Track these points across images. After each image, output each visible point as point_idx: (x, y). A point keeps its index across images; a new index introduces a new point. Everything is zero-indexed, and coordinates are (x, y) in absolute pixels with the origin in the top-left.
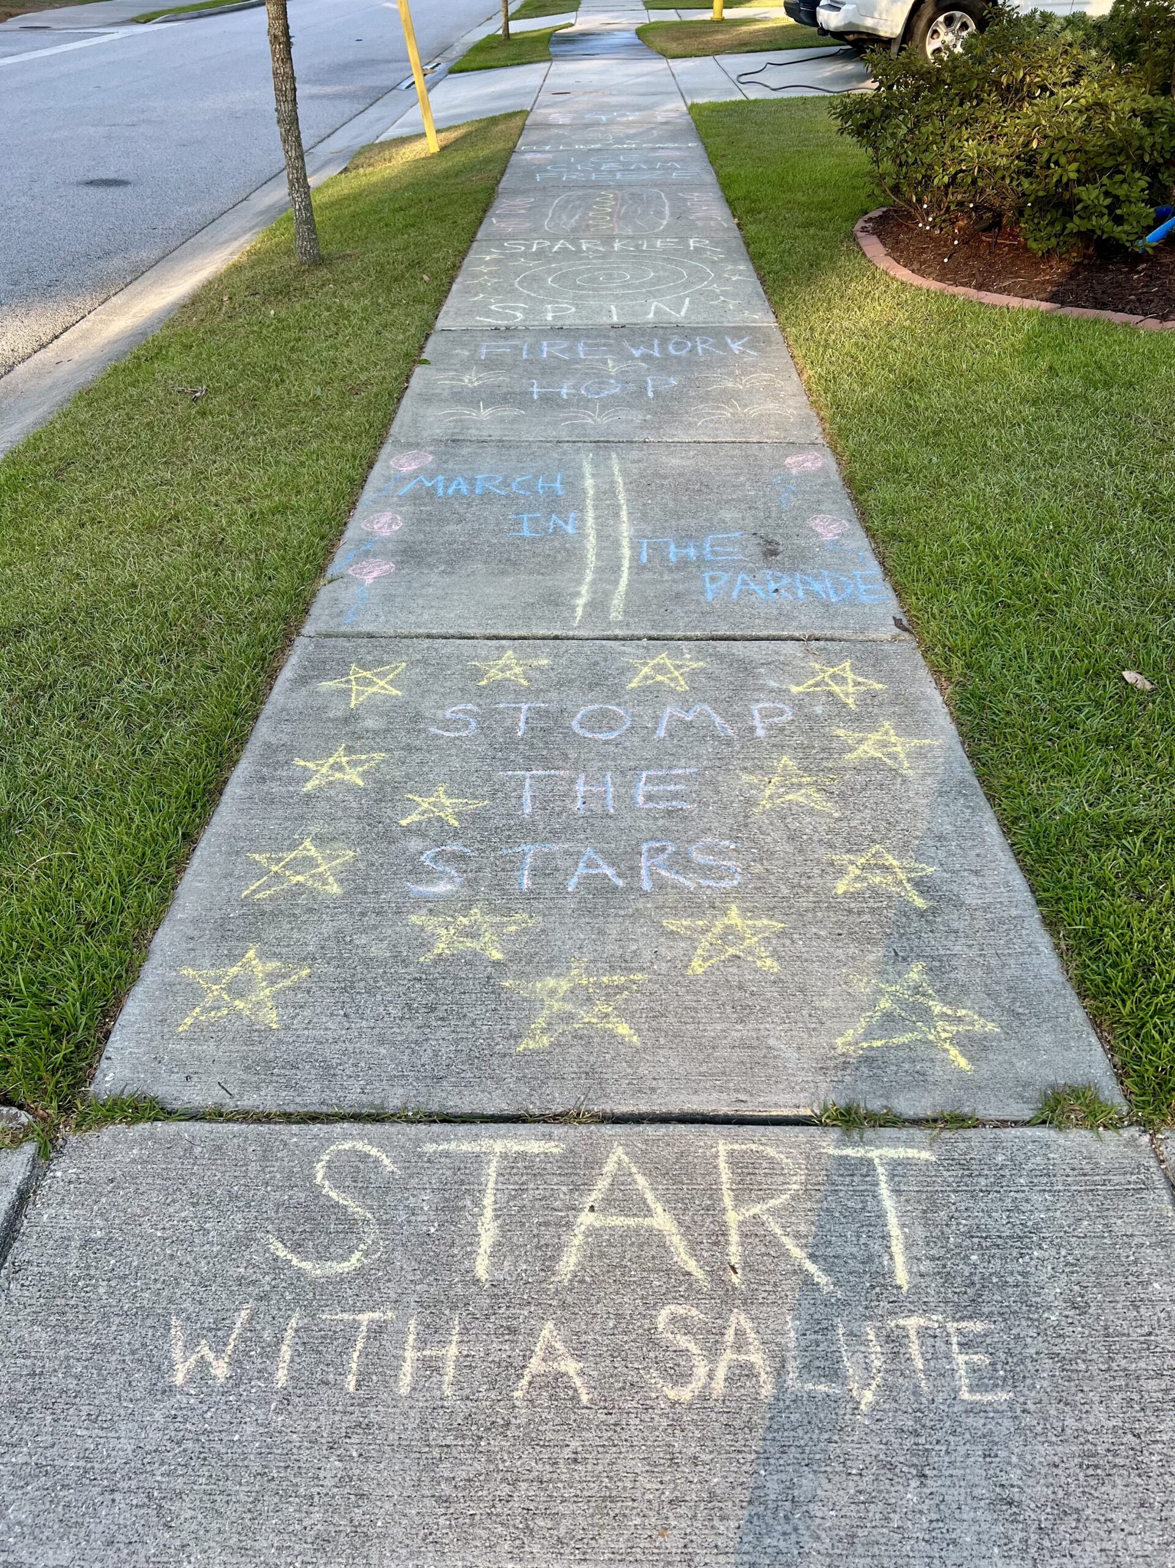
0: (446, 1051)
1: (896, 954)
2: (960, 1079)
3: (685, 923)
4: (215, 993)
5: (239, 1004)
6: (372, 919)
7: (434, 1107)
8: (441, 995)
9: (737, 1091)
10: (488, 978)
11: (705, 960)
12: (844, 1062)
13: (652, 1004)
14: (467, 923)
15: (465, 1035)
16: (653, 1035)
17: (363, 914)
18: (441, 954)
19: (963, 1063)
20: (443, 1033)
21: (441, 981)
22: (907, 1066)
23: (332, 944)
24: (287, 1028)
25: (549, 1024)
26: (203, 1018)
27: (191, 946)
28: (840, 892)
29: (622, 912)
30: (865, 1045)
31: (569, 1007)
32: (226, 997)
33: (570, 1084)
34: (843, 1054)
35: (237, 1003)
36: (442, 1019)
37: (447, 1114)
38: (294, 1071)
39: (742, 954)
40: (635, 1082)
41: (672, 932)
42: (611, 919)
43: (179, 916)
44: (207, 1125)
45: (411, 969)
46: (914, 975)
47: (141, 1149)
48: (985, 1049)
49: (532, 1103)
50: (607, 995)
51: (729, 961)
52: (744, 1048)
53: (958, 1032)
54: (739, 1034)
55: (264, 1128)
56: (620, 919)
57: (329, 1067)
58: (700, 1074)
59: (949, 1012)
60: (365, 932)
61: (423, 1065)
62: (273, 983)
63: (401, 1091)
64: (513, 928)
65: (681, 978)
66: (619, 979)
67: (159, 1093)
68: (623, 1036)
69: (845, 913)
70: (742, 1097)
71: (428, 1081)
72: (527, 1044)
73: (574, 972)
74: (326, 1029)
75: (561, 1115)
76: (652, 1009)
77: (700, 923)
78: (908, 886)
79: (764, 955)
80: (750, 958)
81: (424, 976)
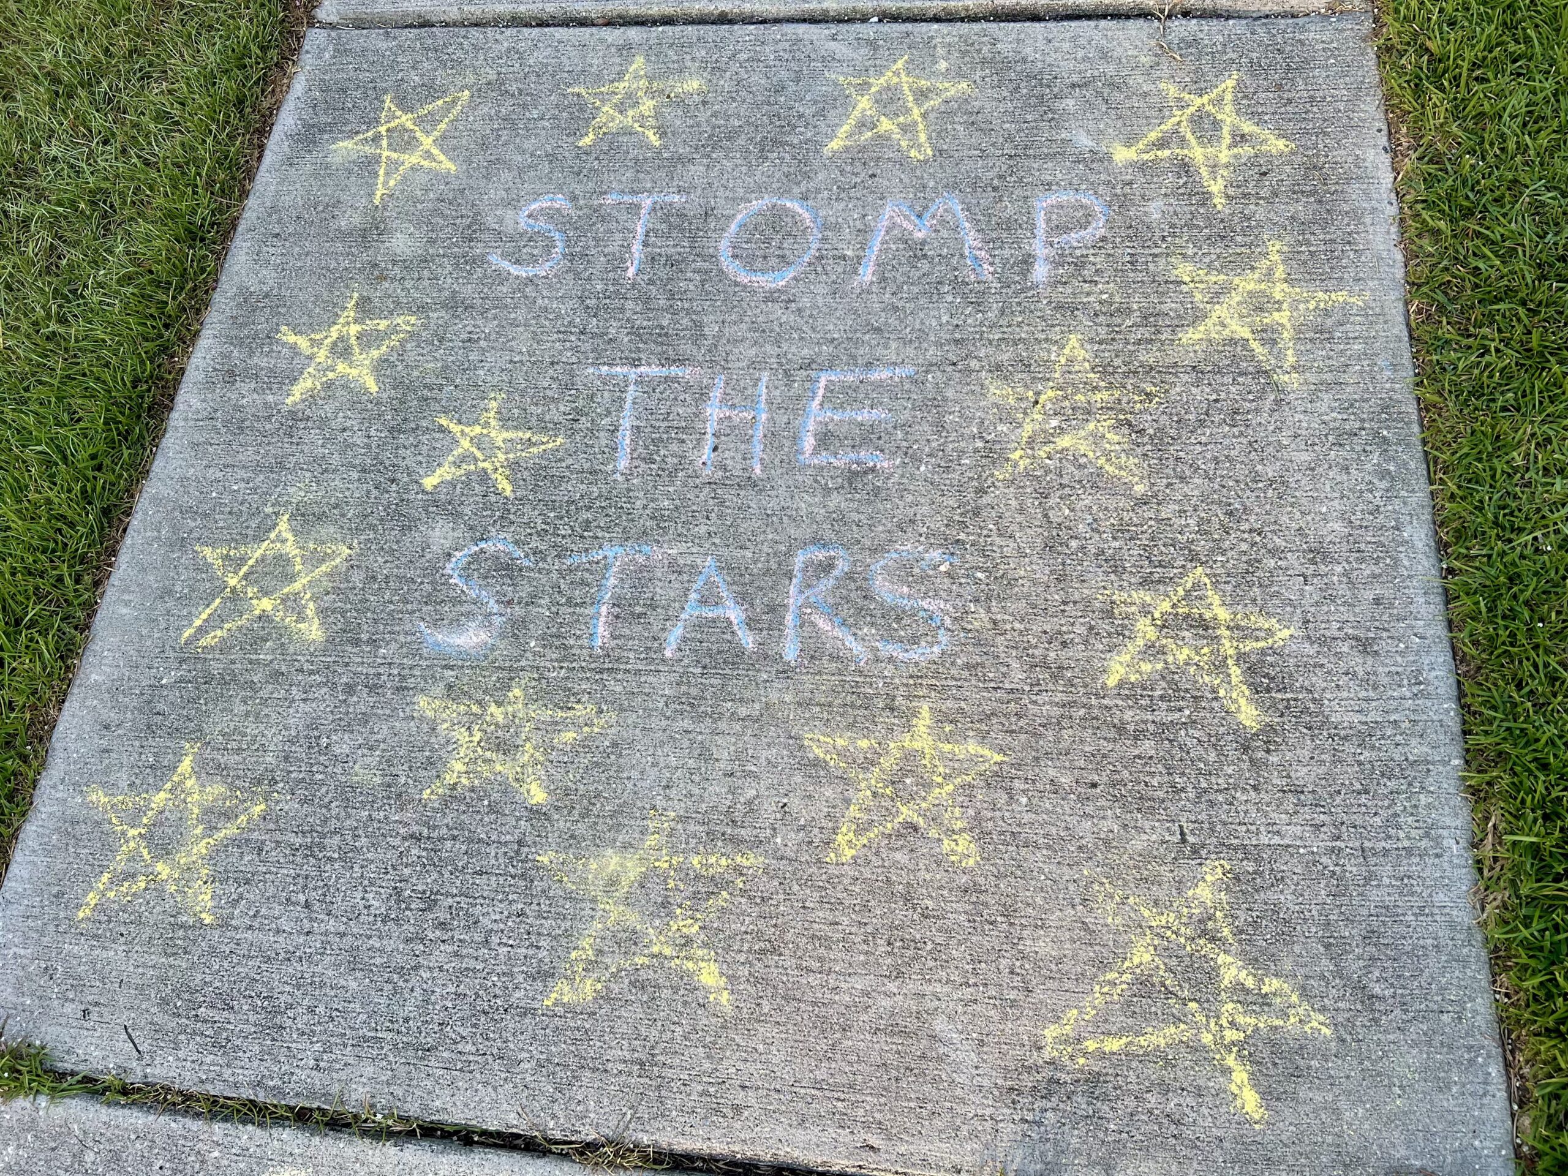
0: (444, 990)
1: (1184, 840)
2: (1238, 1140)
3: (840, 742)
4: (132, 844)
5: (162, 869)
6: (362, 701)
7: (413, 1109)
8: (447, 875)
9: (866, 1125)
10: (520, 843)
11: (859, 832)
12: (1052, 1081)
13: (761, 923)
14: (500, 719)
15: (472, 964)
16: (752, 990)
17: (350, 689)
18: (453, 787)
19: (1250, 1101)
20: (441, 954)
21: (448, 844)
22: (1152, 1099)
23: (299, 751)
24: (224, 924)
25: (600, 952)
26: (111, 895)
27: (104, 743)
28: (1112, 681)
29: (743, 711)
30: (1091, 1045)
31: (633, 919)
32: (145, 852)
33: (613, 1084)
34: (1051, 1063)
35: (160, 867)
36: (442, 926)
37: (432, 1122)
38: (226, 1014)
39: (921, 822)
40: (712, 1090)
41: (816, 763)
42: (723, 725)
43: (94, 677)
44: (104, 1110)
45: (408, 815)
46: (1204, 893)
47: (18, 1147)
48: (1297, 1074)
49: (554, 1116)
50: (695, 895)
51: (899, 835)
52: (893, 1034)
53: (1257, 1029)
54: (886, 1003)
55: (177, 1125)
56: (738, 727)
57: (276, 1011)
58: (818, 1085)
59: (1250, 983)
60: (348, 729)
61: (406, 1020)
62: (212, 828)
63: (369, 1070)
64: (569, 736)
65: (814, 869)
66: (718, 863)
67: (48, 1038)
68: (707, 990)
69: (1113, 734)
70: (874, 1141)
71: (411, 1053)
72: (562, 992)
73: (651, 841)
74: (278, 931)
75: (591, 1147)
76: (759, 935)
77: (864, 744)
78: (1235, 672)
79: (959, 825)
80: (933, 833)
81: (425, 832)
